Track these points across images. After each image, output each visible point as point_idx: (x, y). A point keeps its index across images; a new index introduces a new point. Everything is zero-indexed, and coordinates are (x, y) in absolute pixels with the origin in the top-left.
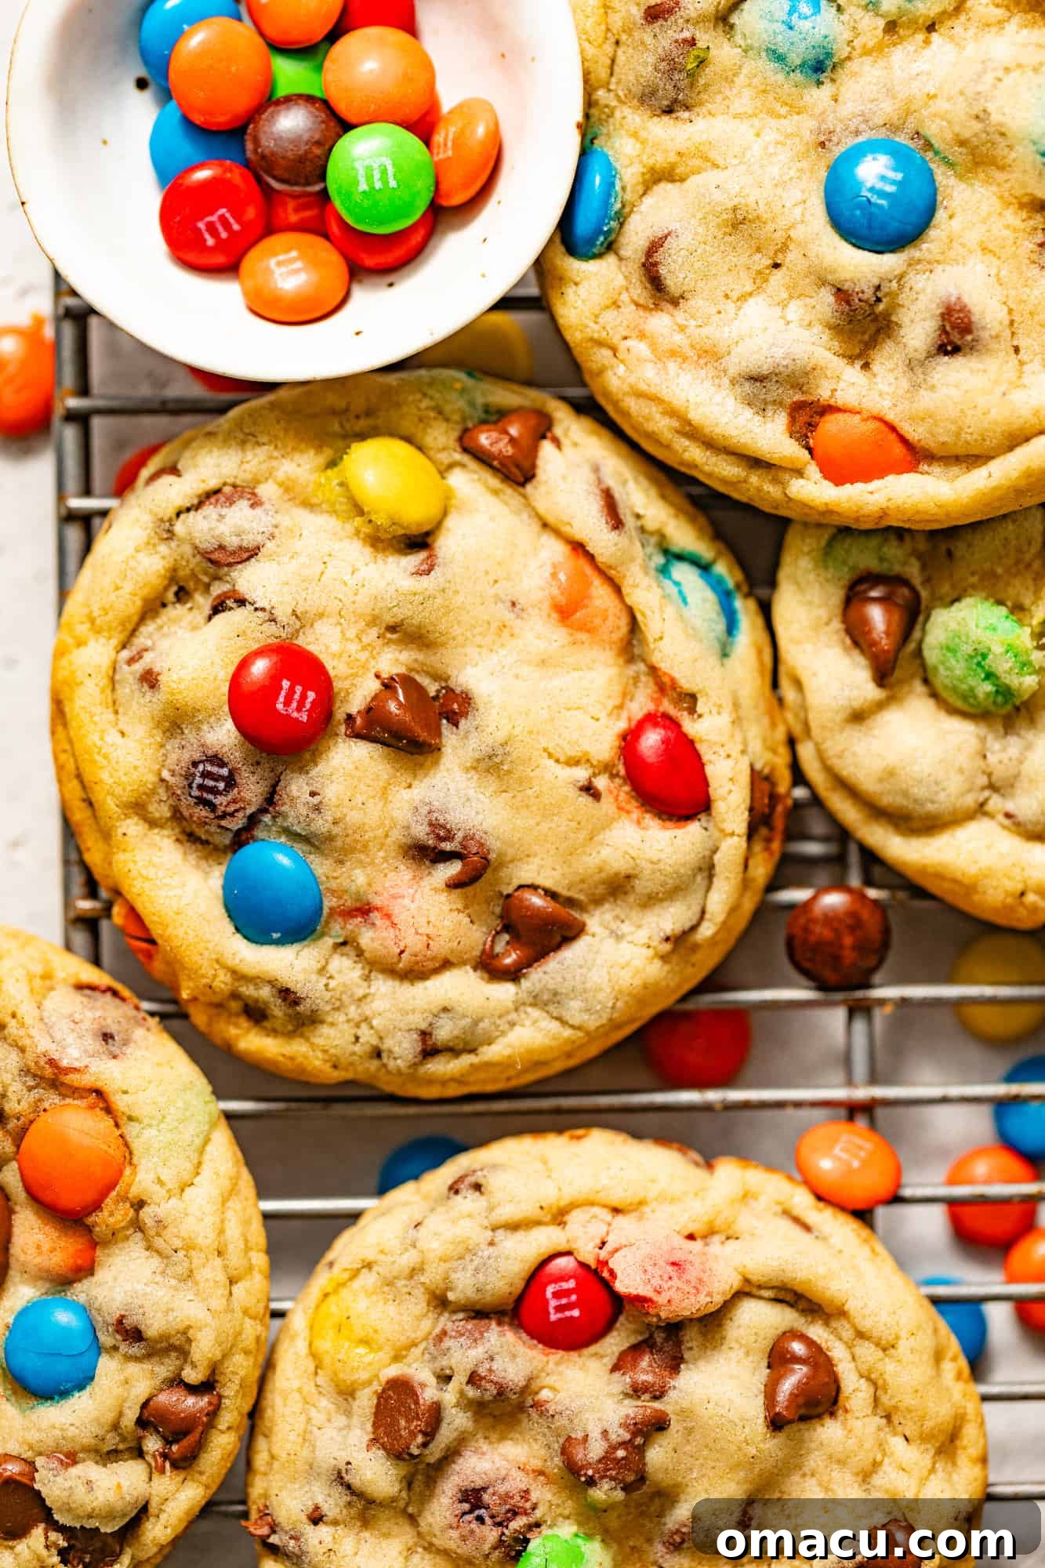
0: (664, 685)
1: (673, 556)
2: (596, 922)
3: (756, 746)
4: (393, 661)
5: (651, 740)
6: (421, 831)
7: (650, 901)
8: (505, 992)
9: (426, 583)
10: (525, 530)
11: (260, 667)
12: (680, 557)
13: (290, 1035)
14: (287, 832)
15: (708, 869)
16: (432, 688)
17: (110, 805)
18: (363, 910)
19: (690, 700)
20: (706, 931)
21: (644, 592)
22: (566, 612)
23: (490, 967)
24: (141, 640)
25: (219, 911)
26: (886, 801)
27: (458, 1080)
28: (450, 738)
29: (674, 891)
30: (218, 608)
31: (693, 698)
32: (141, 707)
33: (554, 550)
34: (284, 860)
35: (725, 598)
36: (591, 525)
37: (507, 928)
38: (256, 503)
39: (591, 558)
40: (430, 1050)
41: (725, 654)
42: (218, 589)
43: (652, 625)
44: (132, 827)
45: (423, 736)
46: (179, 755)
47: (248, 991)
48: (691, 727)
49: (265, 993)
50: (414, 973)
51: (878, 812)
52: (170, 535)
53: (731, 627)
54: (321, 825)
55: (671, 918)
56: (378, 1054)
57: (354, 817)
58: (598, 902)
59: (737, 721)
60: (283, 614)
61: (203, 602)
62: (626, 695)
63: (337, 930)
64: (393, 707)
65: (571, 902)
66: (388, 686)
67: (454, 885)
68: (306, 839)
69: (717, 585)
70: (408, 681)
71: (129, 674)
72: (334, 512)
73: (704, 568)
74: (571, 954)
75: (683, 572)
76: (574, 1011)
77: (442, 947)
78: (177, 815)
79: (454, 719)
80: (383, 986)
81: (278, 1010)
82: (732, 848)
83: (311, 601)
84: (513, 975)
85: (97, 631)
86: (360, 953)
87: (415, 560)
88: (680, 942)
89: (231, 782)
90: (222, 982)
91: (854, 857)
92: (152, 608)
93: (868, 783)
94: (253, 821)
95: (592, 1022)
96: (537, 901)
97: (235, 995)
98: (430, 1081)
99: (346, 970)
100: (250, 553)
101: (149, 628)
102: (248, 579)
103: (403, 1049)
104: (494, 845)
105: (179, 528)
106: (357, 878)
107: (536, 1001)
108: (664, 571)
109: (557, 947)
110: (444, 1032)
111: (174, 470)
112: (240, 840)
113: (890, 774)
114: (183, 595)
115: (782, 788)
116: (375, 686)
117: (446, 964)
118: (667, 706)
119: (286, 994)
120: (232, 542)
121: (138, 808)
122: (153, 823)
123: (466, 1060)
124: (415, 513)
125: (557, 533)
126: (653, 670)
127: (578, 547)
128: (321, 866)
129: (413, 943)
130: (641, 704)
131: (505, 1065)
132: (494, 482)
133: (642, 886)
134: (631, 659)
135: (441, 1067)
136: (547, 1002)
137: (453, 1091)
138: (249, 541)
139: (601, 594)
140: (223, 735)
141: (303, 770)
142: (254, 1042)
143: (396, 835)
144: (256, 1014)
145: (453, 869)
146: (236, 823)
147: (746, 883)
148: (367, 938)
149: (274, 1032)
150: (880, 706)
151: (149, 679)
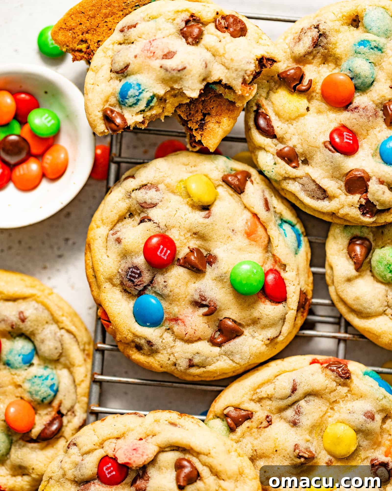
0: (276, 261)
1: (284, 221)
2: (247, 331)
3: (302, 283)
4: (194, 243)
5: (271, 277)
6: (197, 297)
7: (264, 327)
8: (217, 350)
9: (207, 220)
10: (239, 208)
11: (155, 240)
12: (286, 222)
13: (149, 355)
14: (155, 292)
15: (283, 319)
16: (205, 253)
17: (101, 278)
18: (176, 320)
19: (284, 266)
20: (281, 338)
21: (274, 231)
22: (249, 235)
23: (213, 342)
24: (117, 228)
25: (132, 315)
26: (355, 307)
27: (199, 376)
28: (209, 269)
29: (272, 325)
30: (142, 221)
31: (285, 266)
32: (115, 249)
33: (247, 215)
34: (153, 301)
35: (298, 236)
36: (260, 209)
37: (219, 330)
38: (157, 190)
39: (259, 219)
40: (191, 365)
41: (296, 254)
42: (143, 215)
43: (275, 242)
44: (107, 286)
45: (201, 267)
46: (125, 265)
47: (137, 340)
48: (283, 275)
49: (143, 342)
50: (189, 341)
51: (352, 310)
52: (130, 197)
53: (299, 245)
54: (166, 292)
55: (271, 333)
56: (175, 364)
57: (176, 291)
58: (248, 325)
59: (298, 275)
60: (162, 225)
61: (137, 219)
62: (264, 262)
63: (167, 325)
64: (193, 258)
65: (240, 324)
66: (192, 251)
67: (205, 315)
68: (161, 295)
69: (296, 232)
70: (198, 251)
71: (112, 238)
72: (180, 195)
73: (293, 226)
74: (238, 341)
75: (286, 227)
76: (237, 358)
77: (199, 334)
78: (122, 284)
79: (210, 264)
80: (179, 344)
81: (146, 347)
82: (292, 314)
83: (171, 223)
84: (220, 345)
85: (104, 224)
86: (173, 333)
87: (204, 213)
88: (272, 341)
89: (140, 275)
90: (130, 337)
91: (343, 324)
92: (122, 218)
93: (350, 301)
94: (145, 288)
95: (242, 362)
96: (230, 323)
97: (133, 341)
98: (190, 375)
99: (168, 338)
100: (154, 205)
101: (120, 225)
102: (152, 213)
103: (183, 364)
104: (218, 304)
105: (133, 195)
106: (175, 310)
107: (226, 354)
108: (280, 225)
109: (234, 338)
110: (196, 360)
111: (133, 177)
112: (141, 293)
113: (357, 299)
114: (131, 215)
115: (309, 297)
116: (188, 251)
117: (199, 339)
118: (277, 267)
119: (149, 343)
120: (149, 201)
121: (110, 280)
122: (114, 285)
123: (202, 370)
124: (206, 199)
125: (249, 210)
126: (274, 256)
127: (255, 215)
128: (165, 304)
129: (190, 331)
130: (268, 266)
131: (214, 372)
132: (231, 192)
133: (262, 322)
134: (267, 252)
135: (194, 371)
136: (229, 355)
137: (197, 379)
138: (154, 201)
139: (260, 230)
140: (140, 260)
141: (163, 274)
142: (137, 356)
143: (189, 297)
144: (139, 348)
145: (205, 310)
146: (140, 288)
147: (295, 325)
148: (176, 328)
149: (144, 354)
150: (356, 277)
151: (118, 241)
